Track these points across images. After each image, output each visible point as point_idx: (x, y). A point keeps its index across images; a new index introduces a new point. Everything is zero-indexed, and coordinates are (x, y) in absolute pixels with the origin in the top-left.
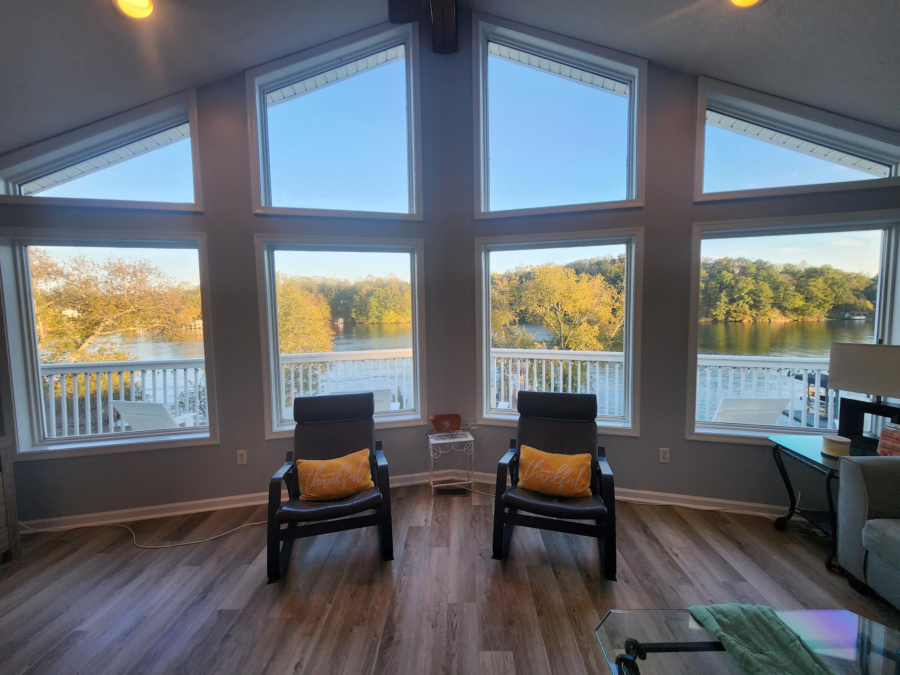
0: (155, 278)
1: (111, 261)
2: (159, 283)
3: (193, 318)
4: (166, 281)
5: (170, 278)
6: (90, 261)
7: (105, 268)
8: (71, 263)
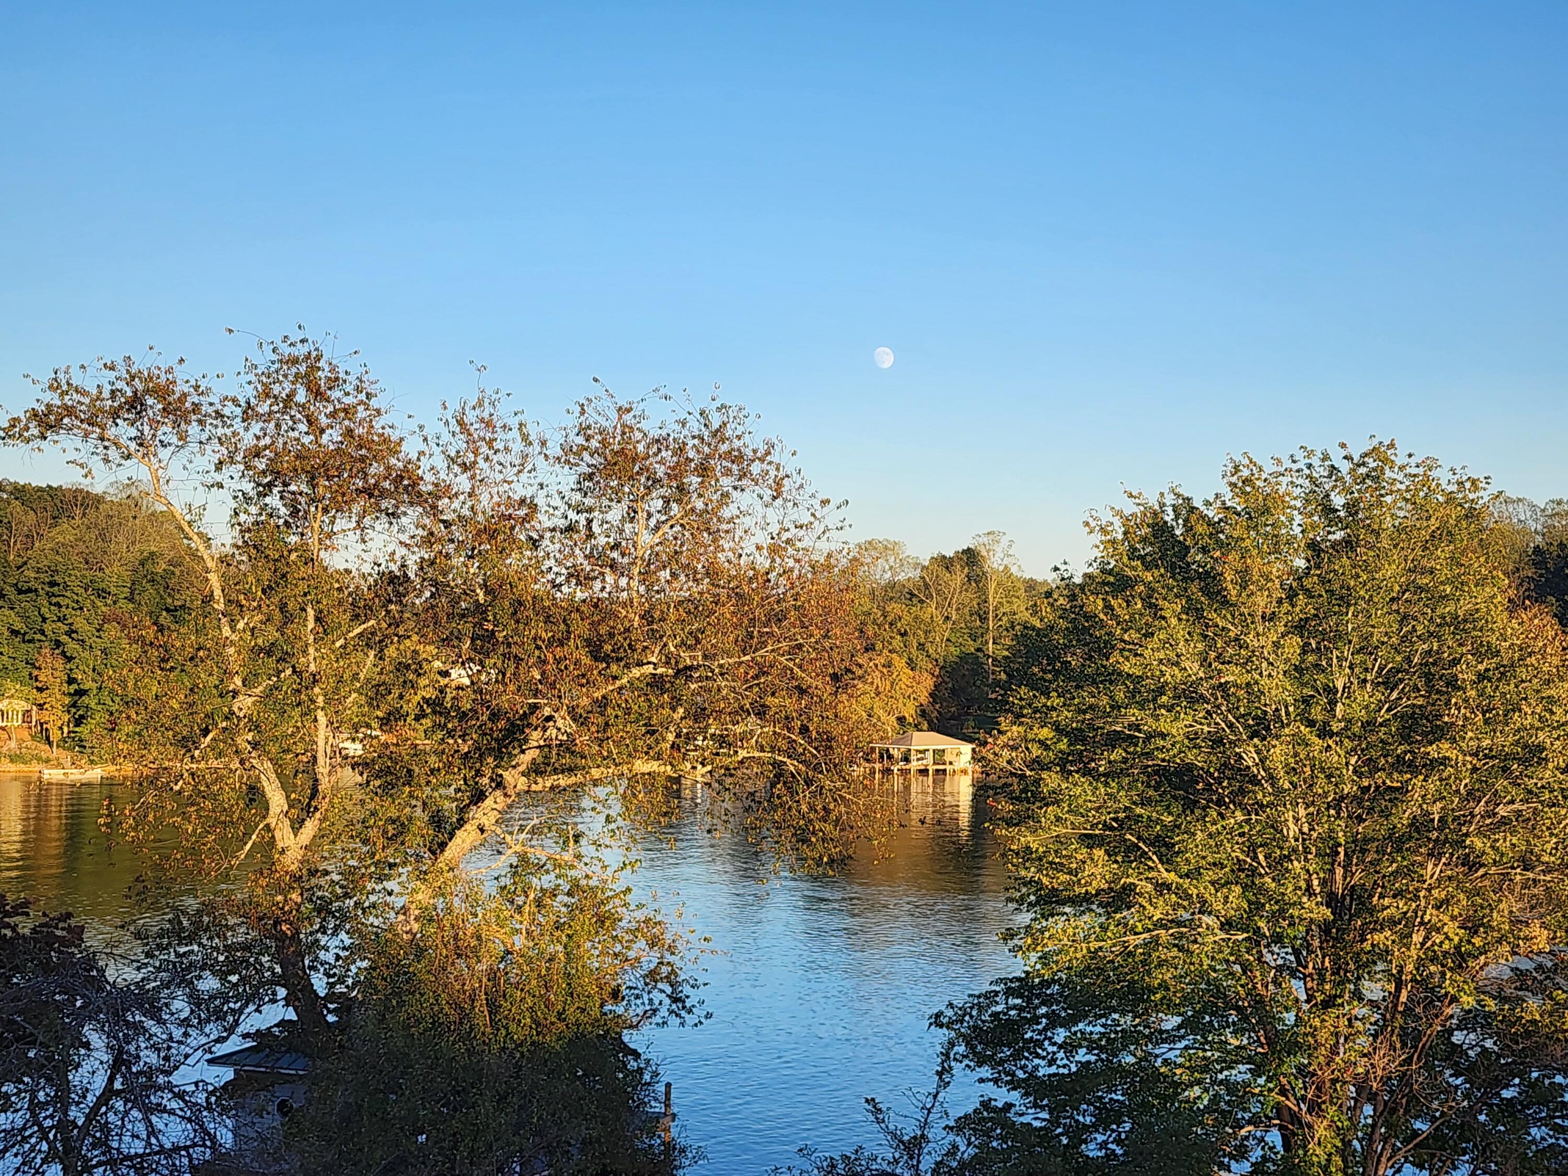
0: (758, 505)
1: (592, 417)
2: (775, 528)
3: (901, 720)
4: (806, 518)
5: (825, 502)
6: (514, 422)
7: (569, 456)
8: (446, 437)
